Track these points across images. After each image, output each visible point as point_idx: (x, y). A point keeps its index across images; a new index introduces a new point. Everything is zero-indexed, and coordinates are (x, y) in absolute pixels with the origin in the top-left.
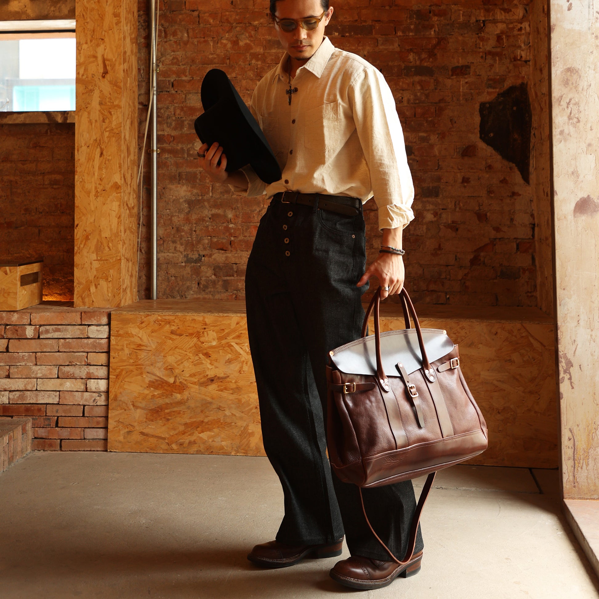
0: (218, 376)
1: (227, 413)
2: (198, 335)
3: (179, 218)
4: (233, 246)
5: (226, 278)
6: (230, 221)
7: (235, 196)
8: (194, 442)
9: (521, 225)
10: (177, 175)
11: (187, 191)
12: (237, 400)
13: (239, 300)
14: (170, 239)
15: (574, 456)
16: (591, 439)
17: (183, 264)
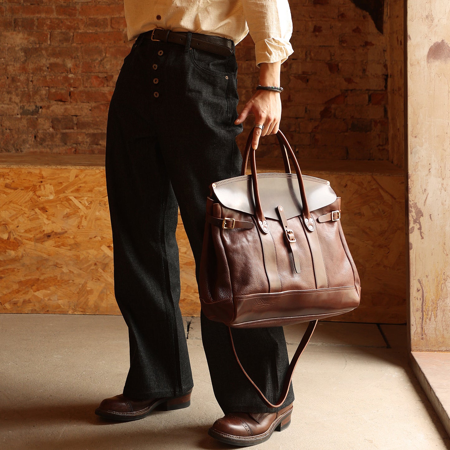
0: (55, 231)
1: (65, 270)
2: (34, 189)
3: (15, 67)
4: (73, 97)
5: (64, 131)
6: (70, 71)
7: (74, 45)
8: (29, 301)
9: (374, 76)
10: (13, 22)
11: (23, 39)
12: (75, 257)
13: (79, 153)
14: (5, 90)
15: (422, 308)
16: (440, 290)
17: (19, 116)
